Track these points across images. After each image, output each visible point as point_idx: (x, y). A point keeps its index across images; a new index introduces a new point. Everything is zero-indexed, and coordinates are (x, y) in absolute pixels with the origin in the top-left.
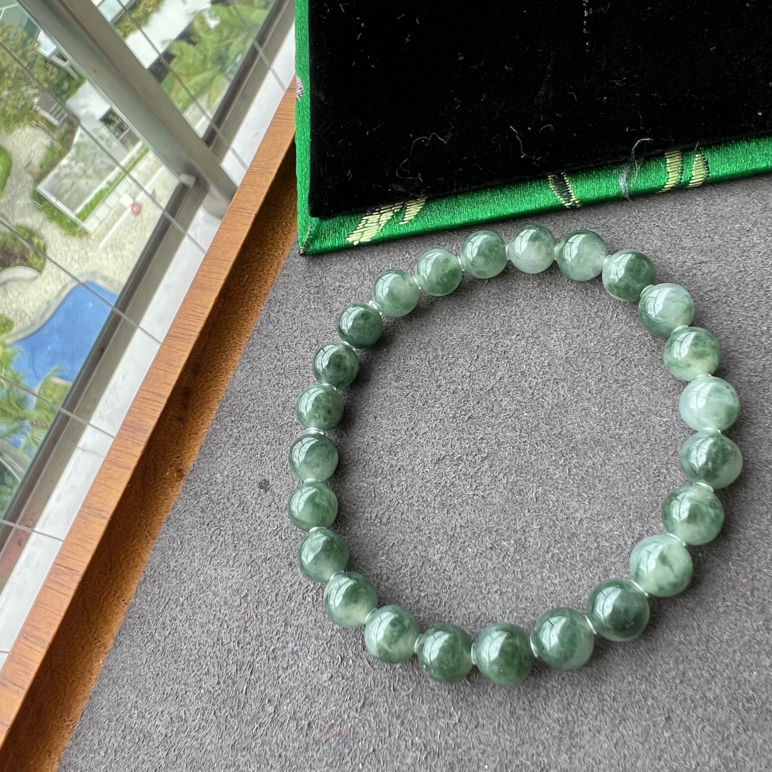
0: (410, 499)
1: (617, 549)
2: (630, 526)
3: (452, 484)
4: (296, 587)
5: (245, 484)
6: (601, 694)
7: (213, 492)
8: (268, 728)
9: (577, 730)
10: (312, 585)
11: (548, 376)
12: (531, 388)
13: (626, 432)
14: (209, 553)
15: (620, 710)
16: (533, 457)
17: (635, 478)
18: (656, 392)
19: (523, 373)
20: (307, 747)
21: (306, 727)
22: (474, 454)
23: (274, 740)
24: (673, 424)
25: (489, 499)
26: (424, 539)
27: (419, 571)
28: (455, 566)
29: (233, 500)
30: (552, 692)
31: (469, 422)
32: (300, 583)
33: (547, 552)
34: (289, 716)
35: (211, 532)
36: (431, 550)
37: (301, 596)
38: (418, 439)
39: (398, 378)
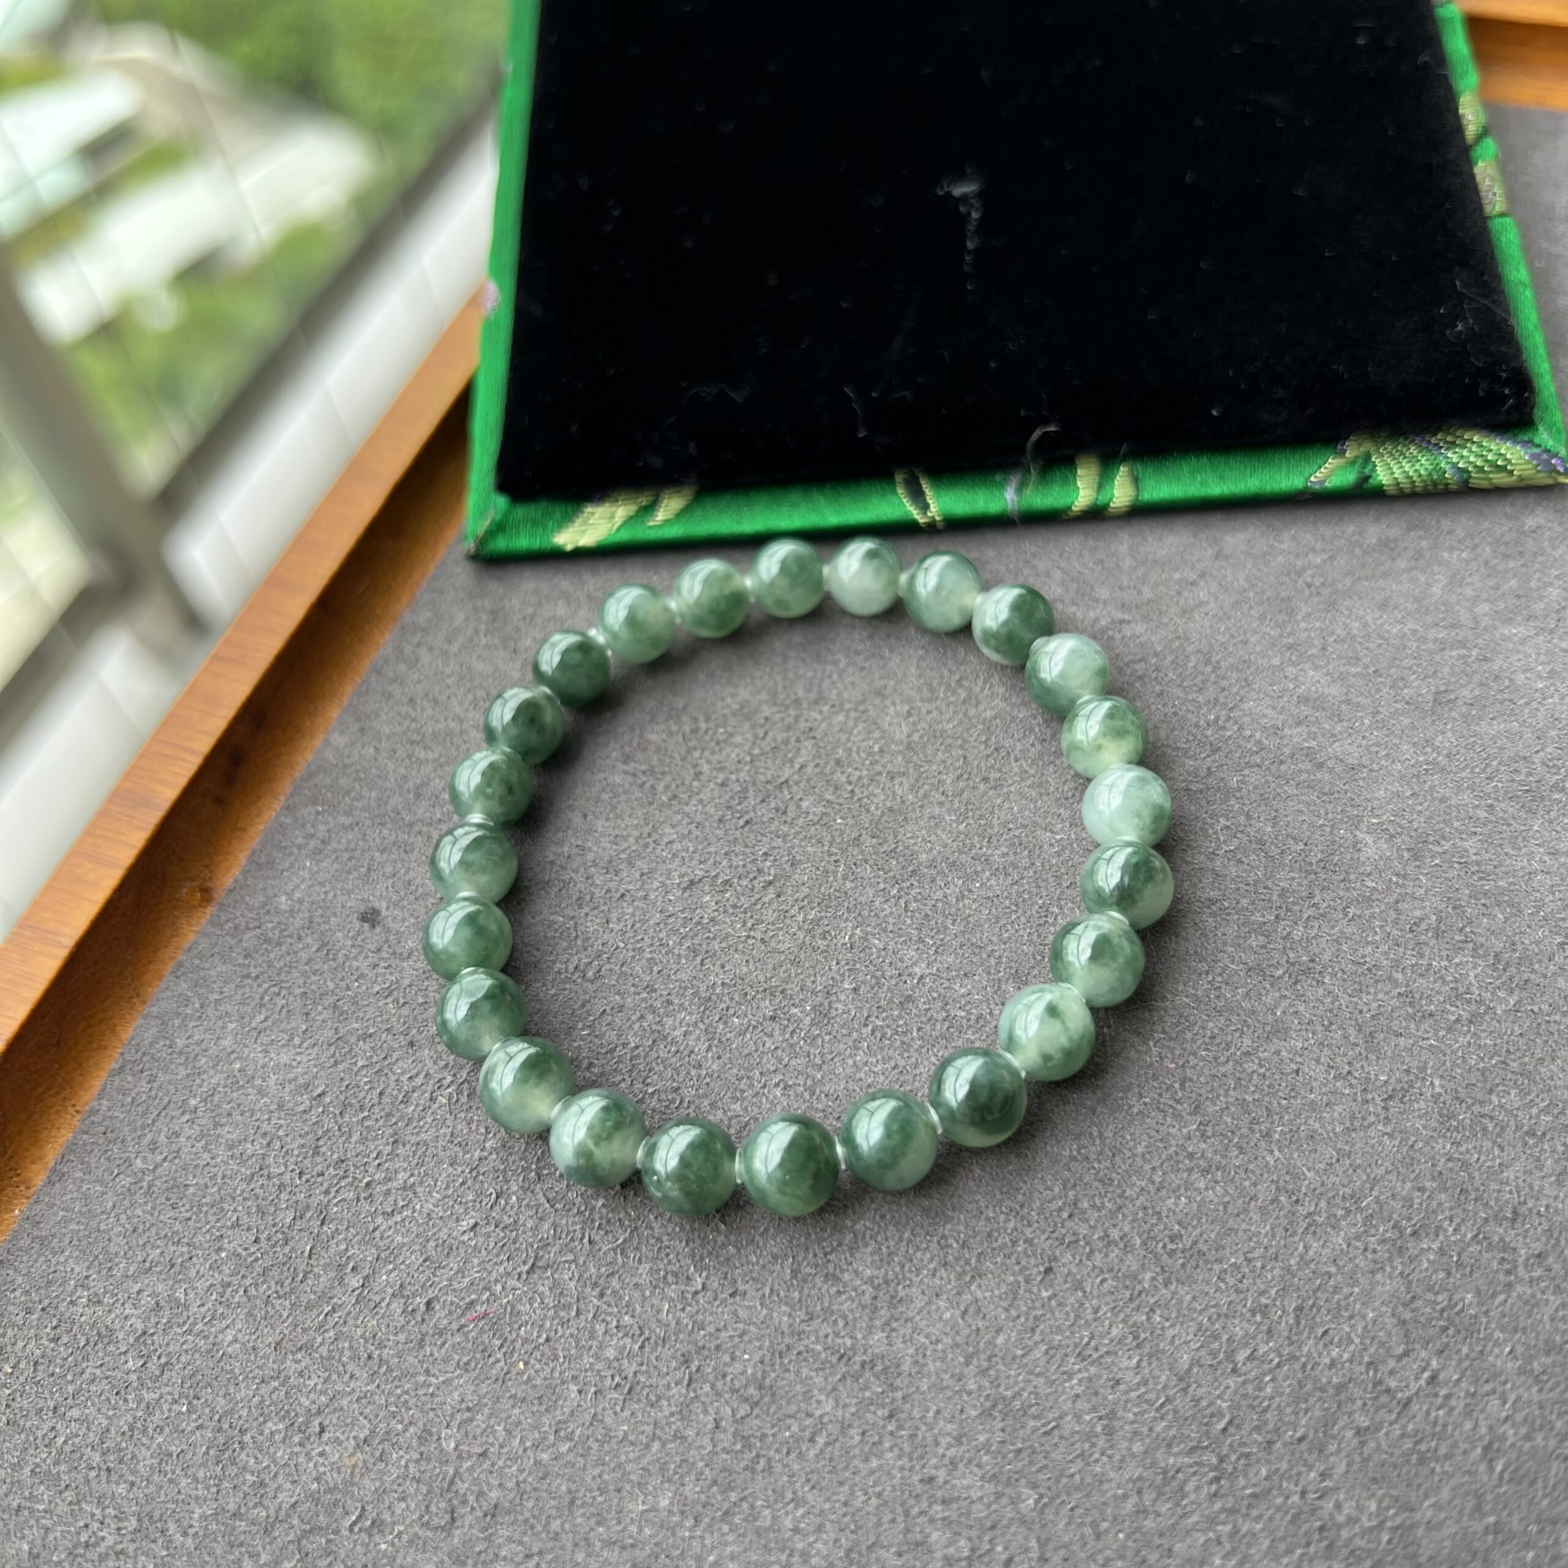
0: (638, 942)
1: (977, 1021)
2: (999, 988)
3: (712, 920)
4: (419, 1081)
5: (335, 914)
6: (944, 1237)
7: (270, 926)
8: (349, 1313)
9: (902, 1293)
10: (449, 1079)
11: (879, 768)
12: (850, 783)
14: (254, 1025)
15: (973, 1261)
16: (848, 885)
18: (1045, 798)
19: (838, 762)
20: (422, 1340)
21: (423, 1308)
22: (752, 876)
23: (359, 1332)
24: (1071, 844)
25: (773, 944)
26: (657, 1004)
27: (647, 1055)
28: (710, 1046)
29: (309, 940)
30: (864, 1237)
31: (746, 829)
32: (427, 1074)
33: (866, 1025)
34: (390, 1291)
35: (261, 990)
36: (669, 1022)
37: (427, 1095)
38: (658, 851)
39: (627, 759)
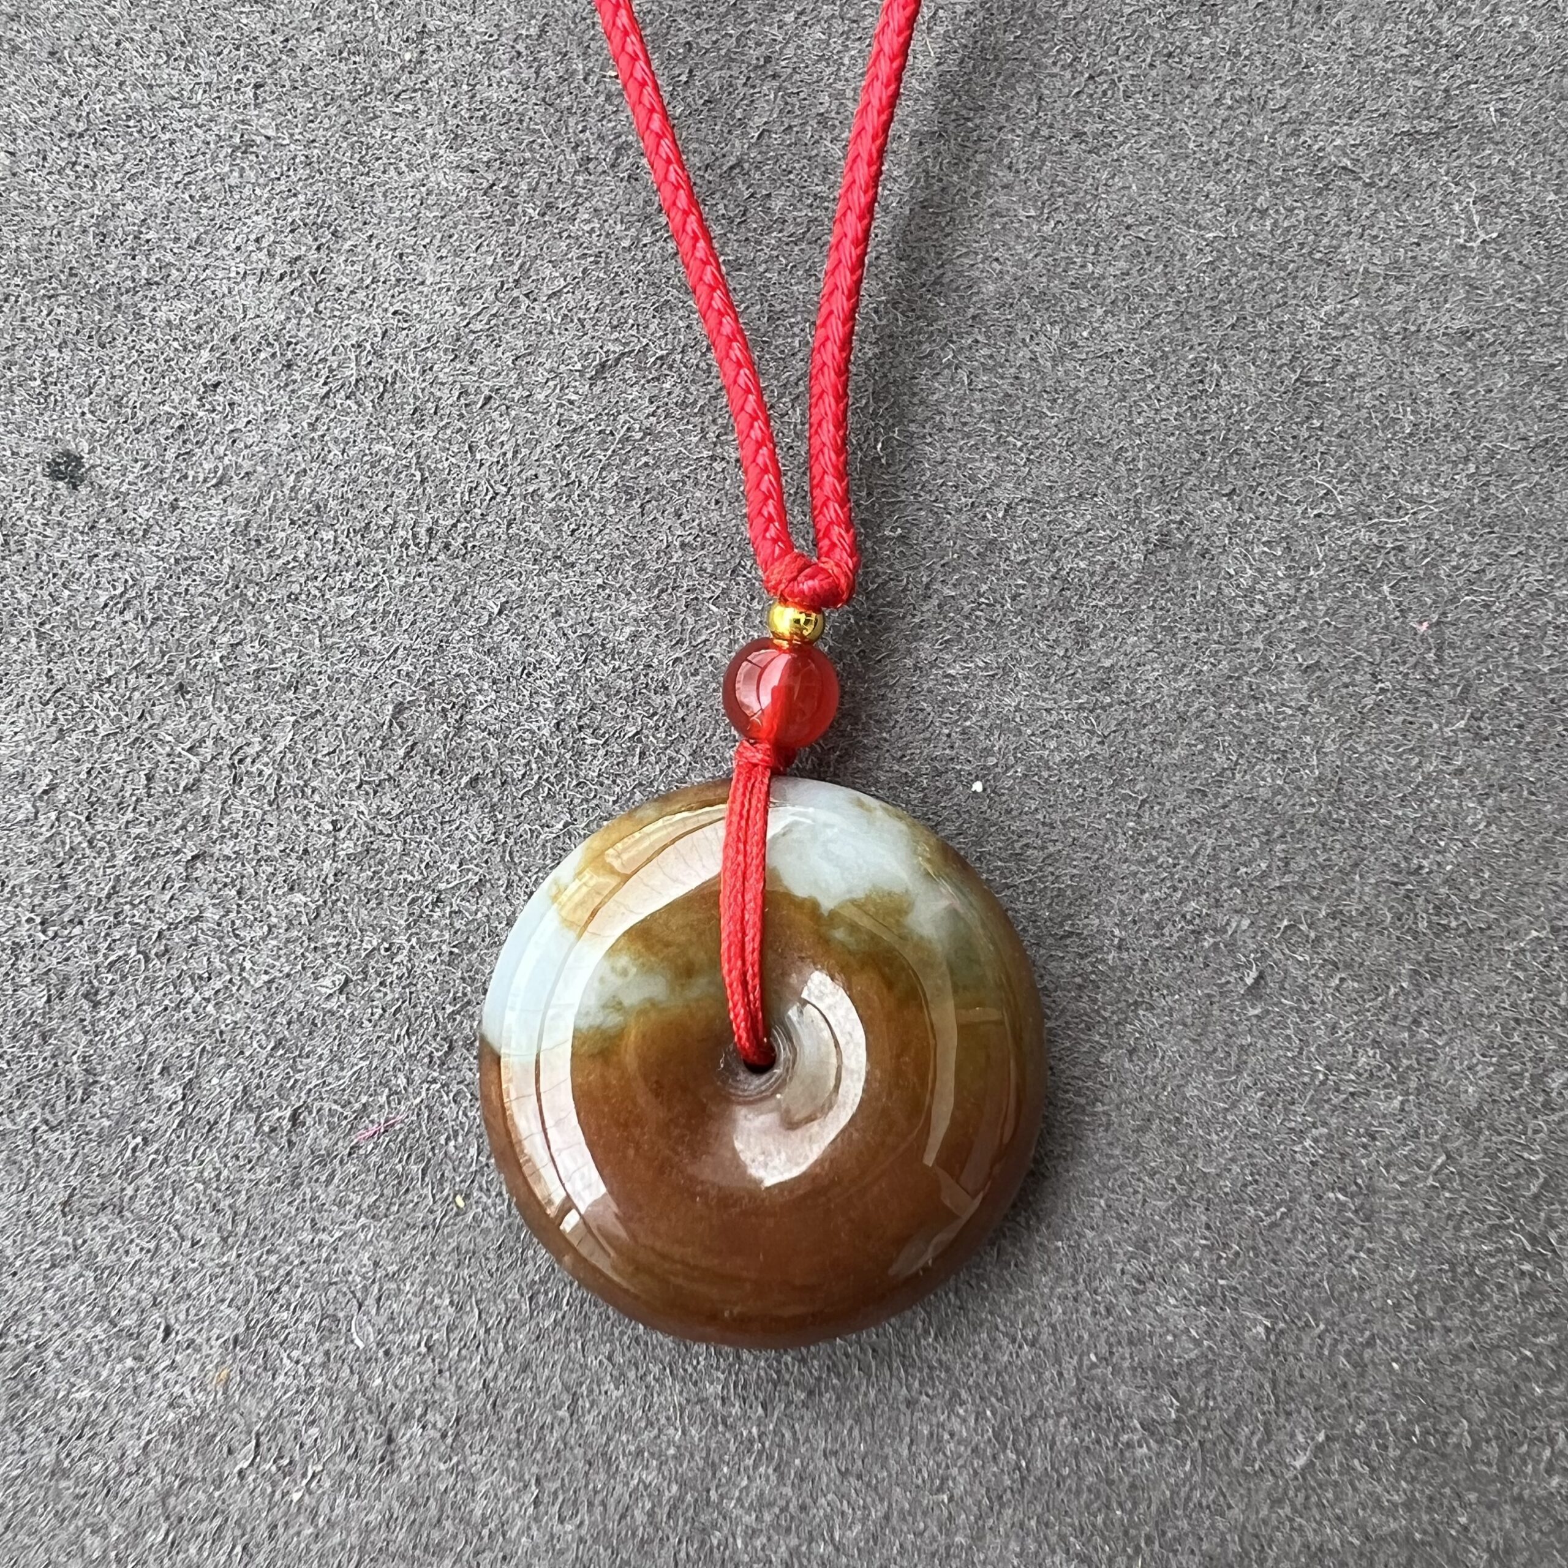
0: (529, 480)
2: (1138, 513)
3: (647, 432)
8: (170, 1144)
13: (1111, 269)
17: (1144, 388)
20: (296, 1176)
34: (229, 1101)
